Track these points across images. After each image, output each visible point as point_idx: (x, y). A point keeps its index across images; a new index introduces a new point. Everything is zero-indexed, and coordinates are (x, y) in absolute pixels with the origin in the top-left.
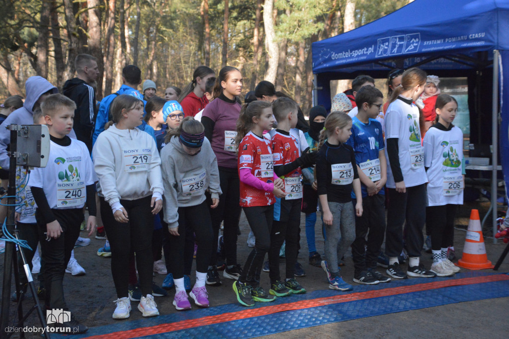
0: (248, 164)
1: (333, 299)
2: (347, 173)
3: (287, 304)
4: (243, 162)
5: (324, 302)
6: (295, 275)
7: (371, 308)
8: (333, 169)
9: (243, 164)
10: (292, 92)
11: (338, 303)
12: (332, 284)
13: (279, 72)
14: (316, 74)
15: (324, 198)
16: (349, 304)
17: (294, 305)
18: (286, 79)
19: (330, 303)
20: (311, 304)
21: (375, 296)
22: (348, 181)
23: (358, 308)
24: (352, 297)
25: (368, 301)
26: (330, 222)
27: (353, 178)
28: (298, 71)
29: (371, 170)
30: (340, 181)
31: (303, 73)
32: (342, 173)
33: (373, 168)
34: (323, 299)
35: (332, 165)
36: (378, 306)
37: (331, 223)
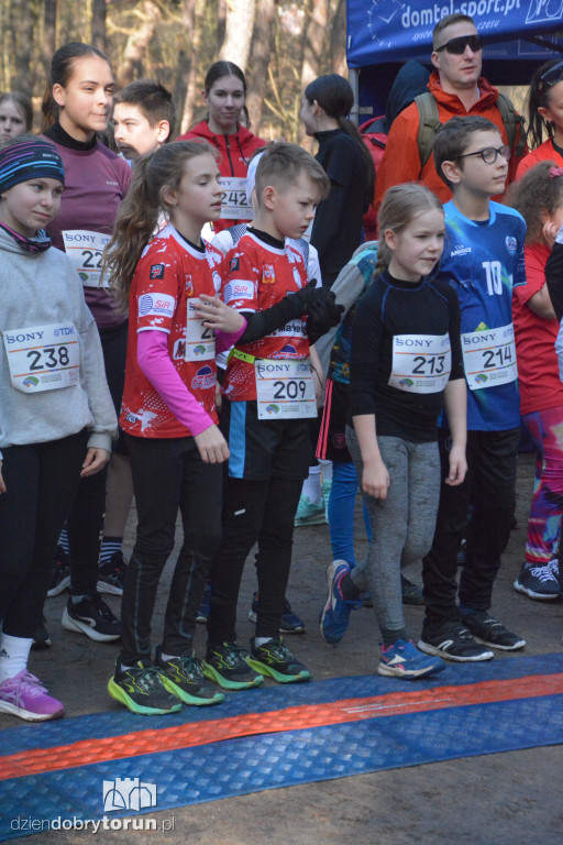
0: (165, 318)
1: (383, 702)
2: (433, 361)
3: (256, 716)
4: (151, 313)
5: (357, 710)
6: (281, 630)
7: (486, 731)
8: (396, 348)
9: (153, 317)
10: (291, 114)
11: (394, 716)
12: (385, 663)
13: (255, 55)
14: (356, 69)
15: (366, 424)
16: (425, 718)
17: (275, 719)
18: (276, 74)
19: (374, 715)
20: (322, 715)
21: (498, 698)
22: (432, 384)
23: (450, 730)
24: (435, 697)
25: (480, 711)
26: (380, 490)
27: (448, 376)
28: (308, 53)
29: (489, 355)
30: (410, 383)
31: (323, 59)
32: (420, 361)
33: (496, 351)
34: (356, 702)
35: (395, 337)
36: (506, 725)
37: (384, 493)
